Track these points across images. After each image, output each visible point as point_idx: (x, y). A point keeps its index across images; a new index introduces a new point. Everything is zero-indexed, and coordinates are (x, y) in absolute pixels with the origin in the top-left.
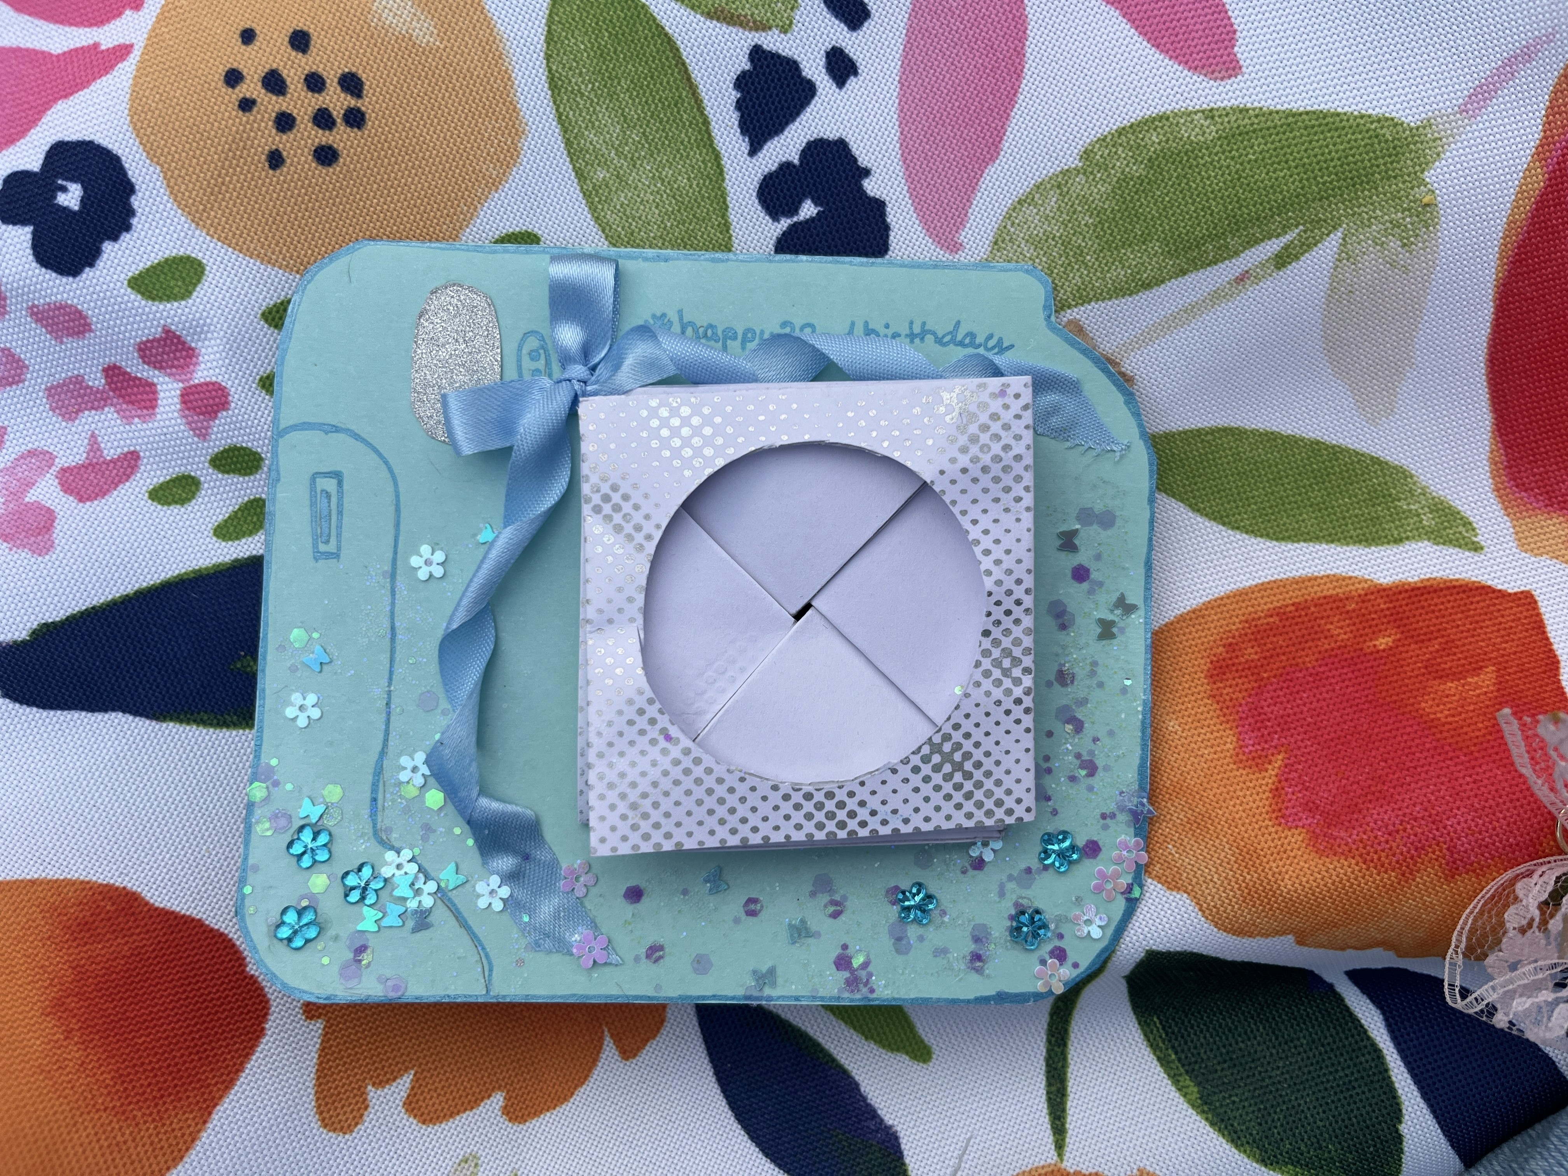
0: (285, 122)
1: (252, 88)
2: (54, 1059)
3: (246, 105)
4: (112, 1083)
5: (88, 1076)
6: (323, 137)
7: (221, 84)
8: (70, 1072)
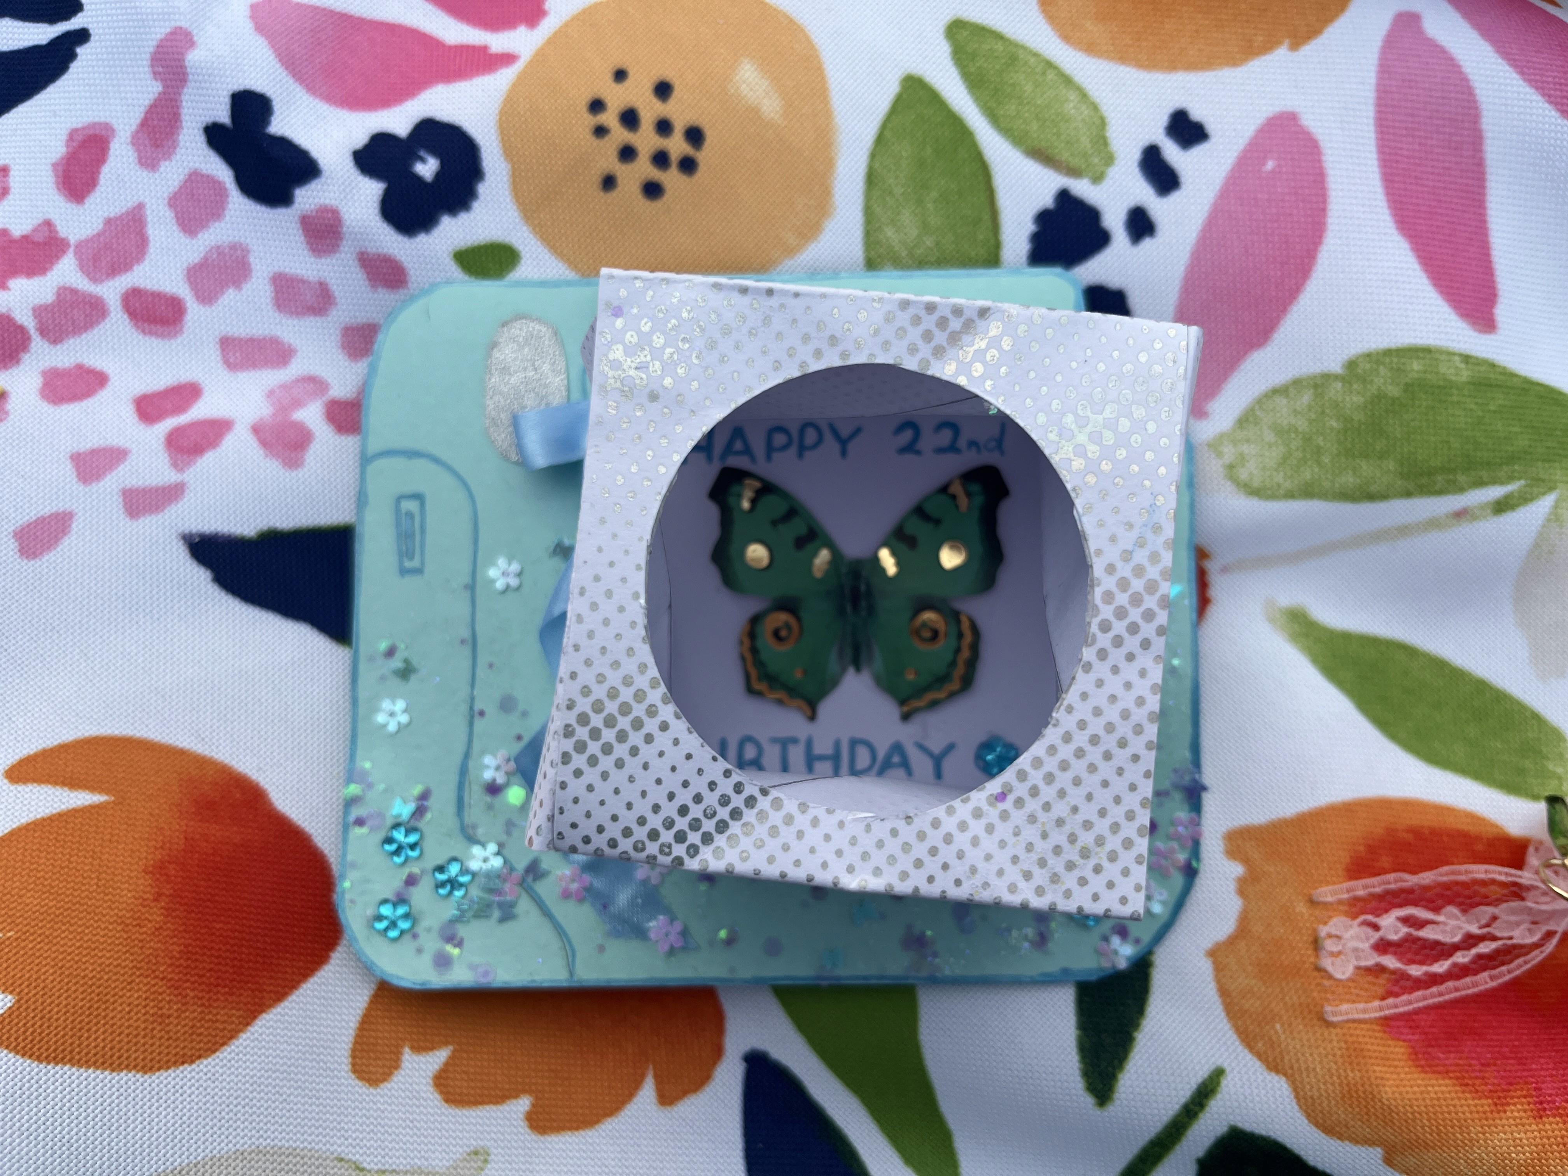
0: (627, 153)
1: (610, 118)
2: (136, 916)
3: (600, 131)
4: (178, 956)
5: (159, 941)
6: (655, 174)
7: (585, 109)
8: (145, 933)
